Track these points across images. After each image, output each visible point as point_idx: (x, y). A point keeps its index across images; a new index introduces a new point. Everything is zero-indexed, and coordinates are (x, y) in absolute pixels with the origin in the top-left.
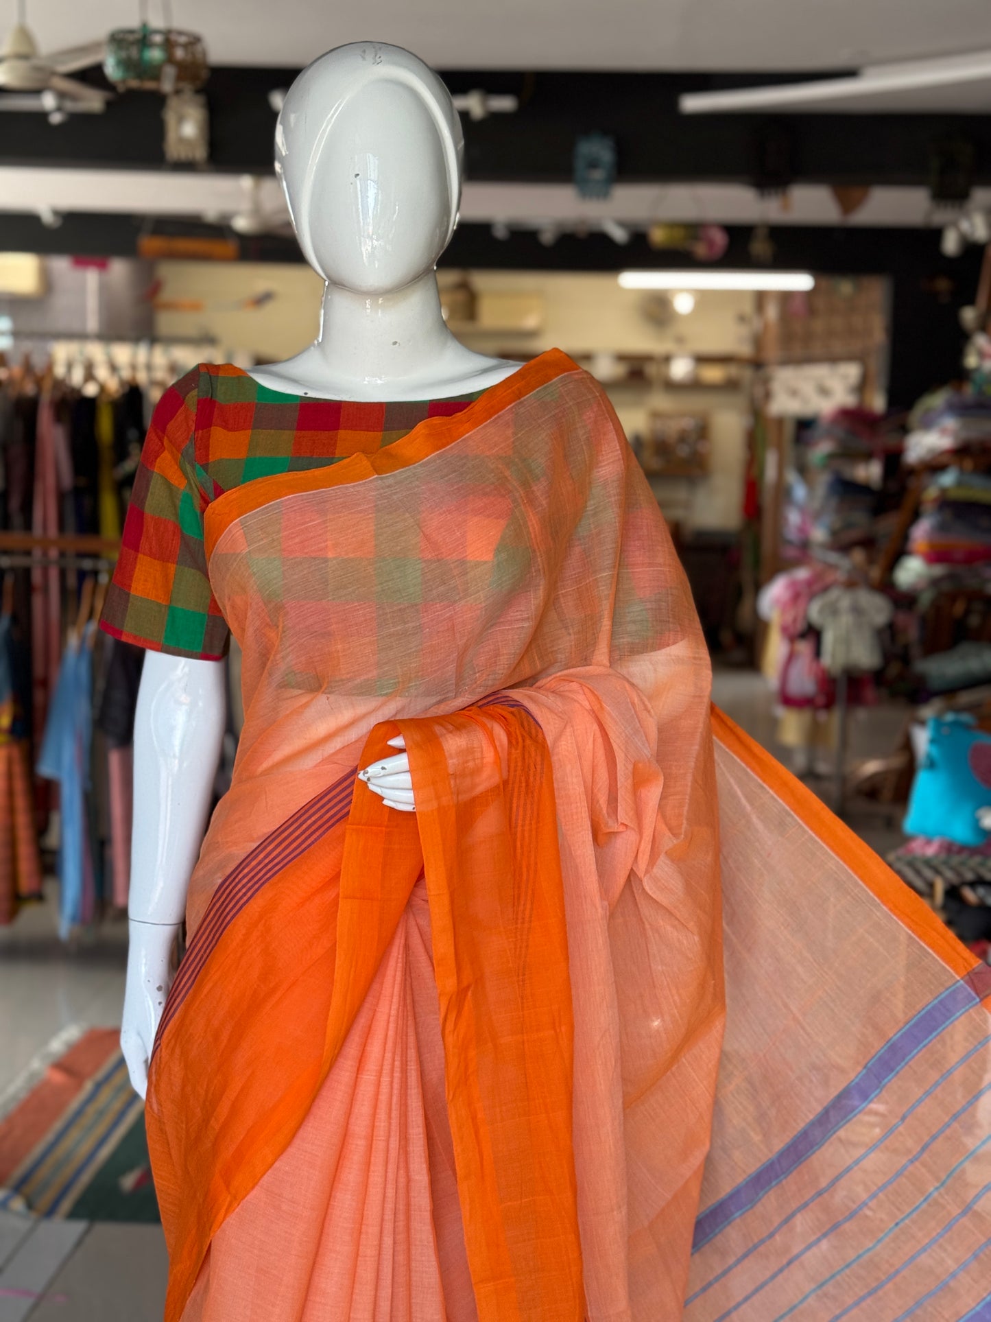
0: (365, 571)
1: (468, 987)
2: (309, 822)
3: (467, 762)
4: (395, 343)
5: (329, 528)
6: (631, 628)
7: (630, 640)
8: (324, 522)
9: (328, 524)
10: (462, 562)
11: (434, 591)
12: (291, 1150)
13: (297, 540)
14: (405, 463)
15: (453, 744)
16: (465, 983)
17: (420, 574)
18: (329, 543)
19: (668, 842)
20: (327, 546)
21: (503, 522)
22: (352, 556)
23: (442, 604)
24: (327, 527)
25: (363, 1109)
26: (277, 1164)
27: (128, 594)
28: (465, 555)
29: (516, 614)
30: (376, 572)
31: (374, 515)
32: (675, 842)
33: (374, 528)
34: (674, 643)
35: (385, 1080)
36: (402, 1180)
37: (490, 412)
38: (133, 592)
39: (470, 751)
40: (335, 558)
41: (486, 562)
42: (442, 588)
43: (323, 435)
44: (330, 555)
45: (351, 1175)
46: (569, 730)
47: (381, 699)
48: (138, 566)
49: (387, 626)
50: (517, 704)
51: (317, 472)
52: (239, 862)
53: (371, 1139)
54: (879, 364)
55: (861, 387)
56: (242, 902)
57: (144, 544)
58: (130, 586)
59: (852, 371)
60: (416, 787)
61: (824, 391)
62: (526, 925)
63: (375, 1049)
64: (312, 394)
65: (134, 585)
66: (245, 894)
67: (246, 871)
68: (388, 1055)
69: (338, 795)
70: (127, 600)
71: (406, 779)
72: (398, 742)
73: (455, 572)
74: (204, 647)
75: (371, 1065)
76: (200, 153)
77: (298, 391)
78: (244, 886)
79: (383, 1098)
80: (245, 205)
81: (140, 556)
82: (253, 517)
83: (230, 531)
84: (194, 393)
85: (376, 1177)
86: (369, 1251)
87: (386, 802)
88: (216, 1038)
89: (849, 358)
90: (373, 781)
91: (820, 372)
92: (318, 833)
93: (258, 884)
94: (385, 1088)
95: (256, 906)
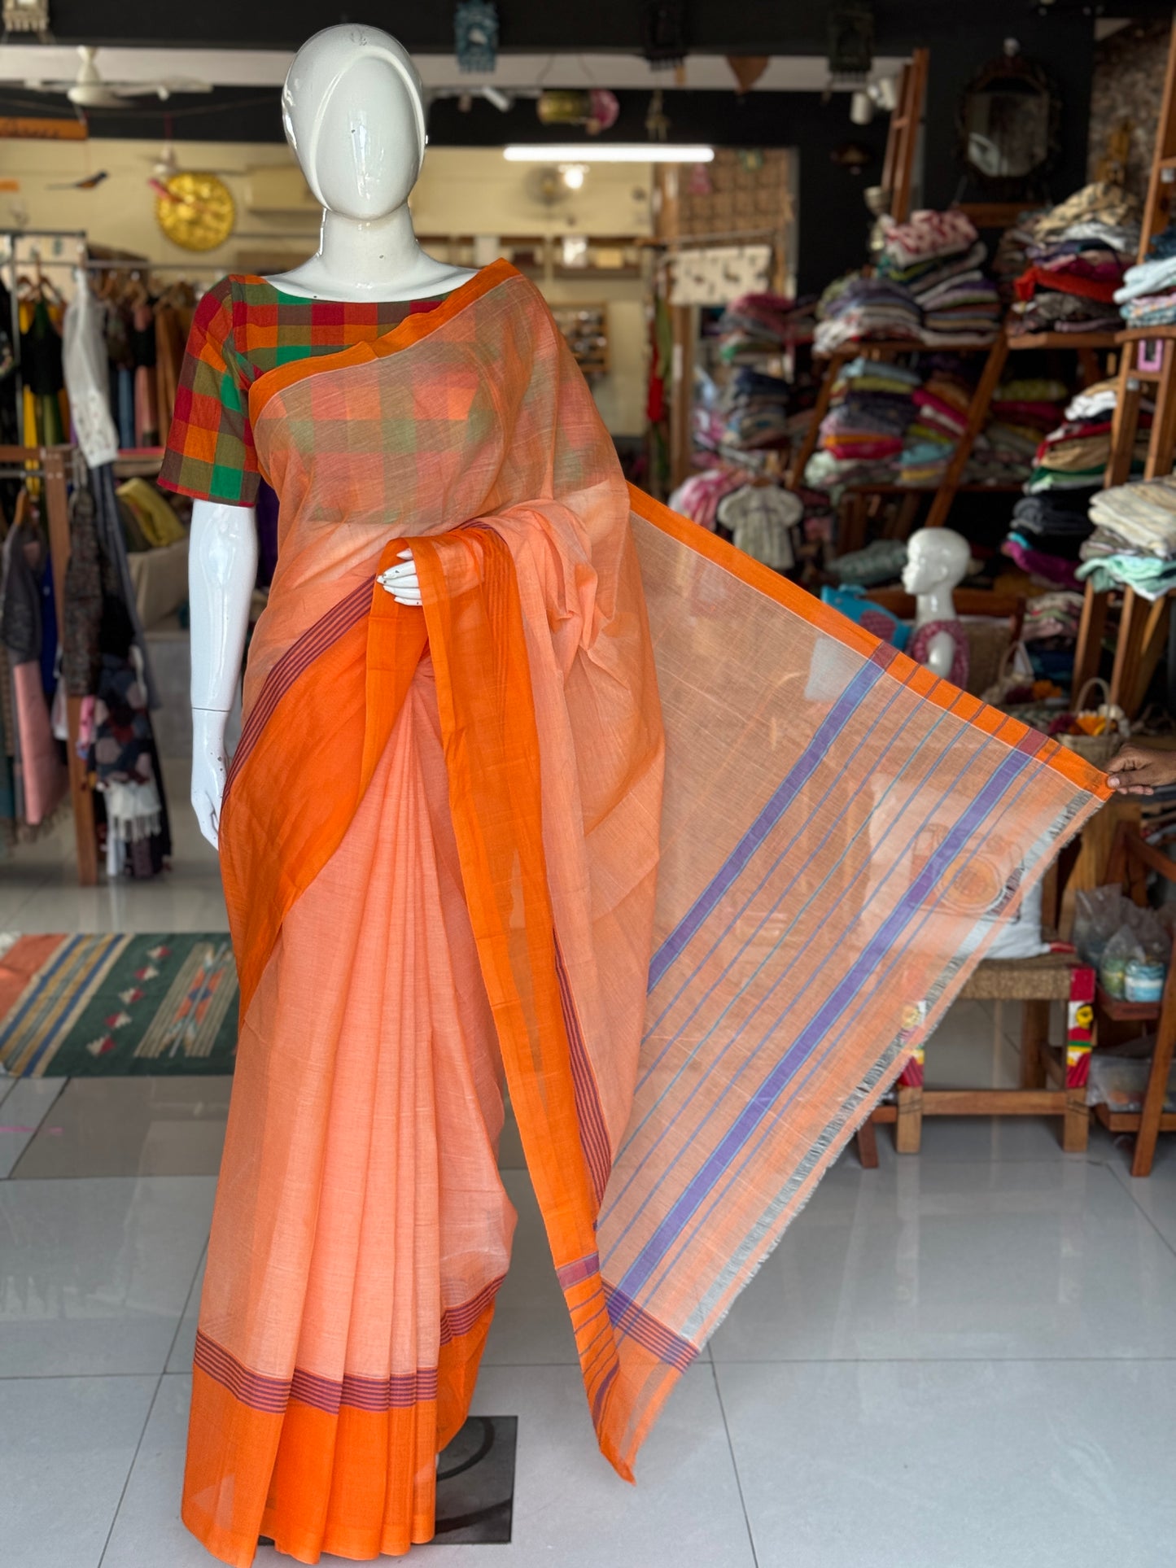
0: (374, 429)
1: (462, 730)
2: (338, 619)
3: (455, 567)
4: (381, 257)
5: (347, 398)
6: (569, 470)
7: (567, 479)
8: (343, 394)
9: (346, 395)
10: (445, 421)
11: (426, 444)
12: (339, 852)
13: (323, 407)
14: (398, 348)
15: (445, 554)
16: (461, 725)
17: (415, 430)
18: (347, 409)
19: (603, 622)
20: (346, 412)
21: (473, 391)
22: (364, 418)
23: (432, 453)
24: (345, 397)
25: (388, 823)
26: (330, 862)
27: (183, 457)
28: (447, 416)
29: (485, 460)
30: (383, 430)
31: (379, 387)
32: (608, 621)
33: (380, 397)
34: (600, 482)
35: (403, 803)
36: (418, 877)
37: (457, 309)
38: (185, 455)
39: (458, 559)
40: (352, 420)
41: (462, 421)
42: (431, 441)
43: (332, 329)
44: (348, 418)
45: (382, 869)
46: (526, 545)
47: (387, 526)
49: (392, 470)
50: (487, 527)
51: (333, 356)
52: (284, 653)
53: (395, 843)
54: (788, 245)
55: (771, 272)
56: (291, 680)
57: (192, 416)
58: (182, 451)
59: (761, 253)
60: (420, 587)
61: (731, 278)
62: (503, 686)
63: (395, 780)
64: (320, 297)
65: (186, 449)
66: (292, 674)
67: (292, 658)
68: (405, 785)
69: (359, 597)
70: (181, 461)
71: (414, 581)
72: (404, 554)
73: (440, 429)
74: (241, 497)
75: (393, 792)
76: (42, 23)
77: (310, 296)
78: (291, 669)
79: (403, 814)
80: (82, 76)
81: (190, 426)
82: (289, 390)
83: (272, 402)
84: (229, 297)
85: (400, 872)
86: (397, 921)
87: (397, 600)
88: (276, 780)
89: (756, 241)
90: (388, 582)
91: (726, 255)
92: (346, 626)
94: (403, 808)
95: (301, 682)
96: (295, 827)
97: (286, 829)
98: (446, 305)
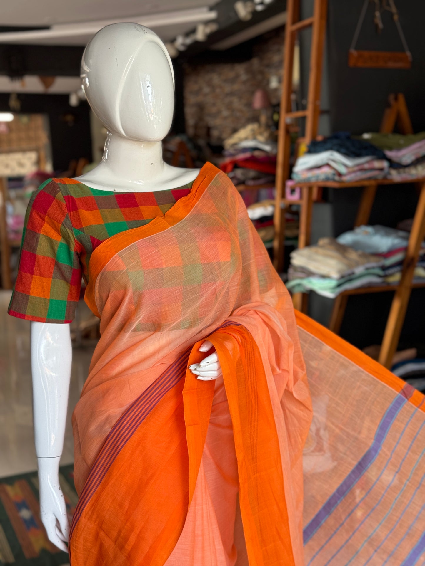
0: (179, 272)
5: (161, 254)
6: (262, 283)
9: (161, 252)
10: (218, 263)
11: (208, 278)
13: (148, 261)
17: (202, 270)
18: (163, 261)
19: (301, 374)
20: (162, 263)
21: (230, 243)
22: (173, 265)
23: (211, 283)
24: (160, 253)
27: (28, 297)
28: (219, 260)
29: (232, 283)
30: (184, 272)
31: (178, 245)
32: (303, 372)
33: (180, 251)
38: (31, 295)
40: (166, 268)
41: (228, 262)
42: (211, 276)
43: (133, 210)
44: (164, 267)
47: (183, 330)
48: (33, 282)
49: (188, 296)
50: (238, 324)
54: (46, 152)
55: (38, 162)
57: (36, 270)
58: (29, 292)
59: (33, 156)
61: (21, 165)
64: (118, 190)
65: (31, 291)
66: (128, 434)
67: (125, 423)
70: (28, 299)
72: (205, 349)
73: (216, 268)
74: (66, 317)
77: (111, 190)
78: (126, 430)
81: (34, 276)
82: (125, 252)
83: (114, 260)
84: (60, 194)
87: (199, 378)
88: (121, 506)
89: (31, 150)
91: (18, 156)
93: (134, 427)
95: (135, 438)
96: (140, 537)
97: (133, 539)
98: (193, 191)
